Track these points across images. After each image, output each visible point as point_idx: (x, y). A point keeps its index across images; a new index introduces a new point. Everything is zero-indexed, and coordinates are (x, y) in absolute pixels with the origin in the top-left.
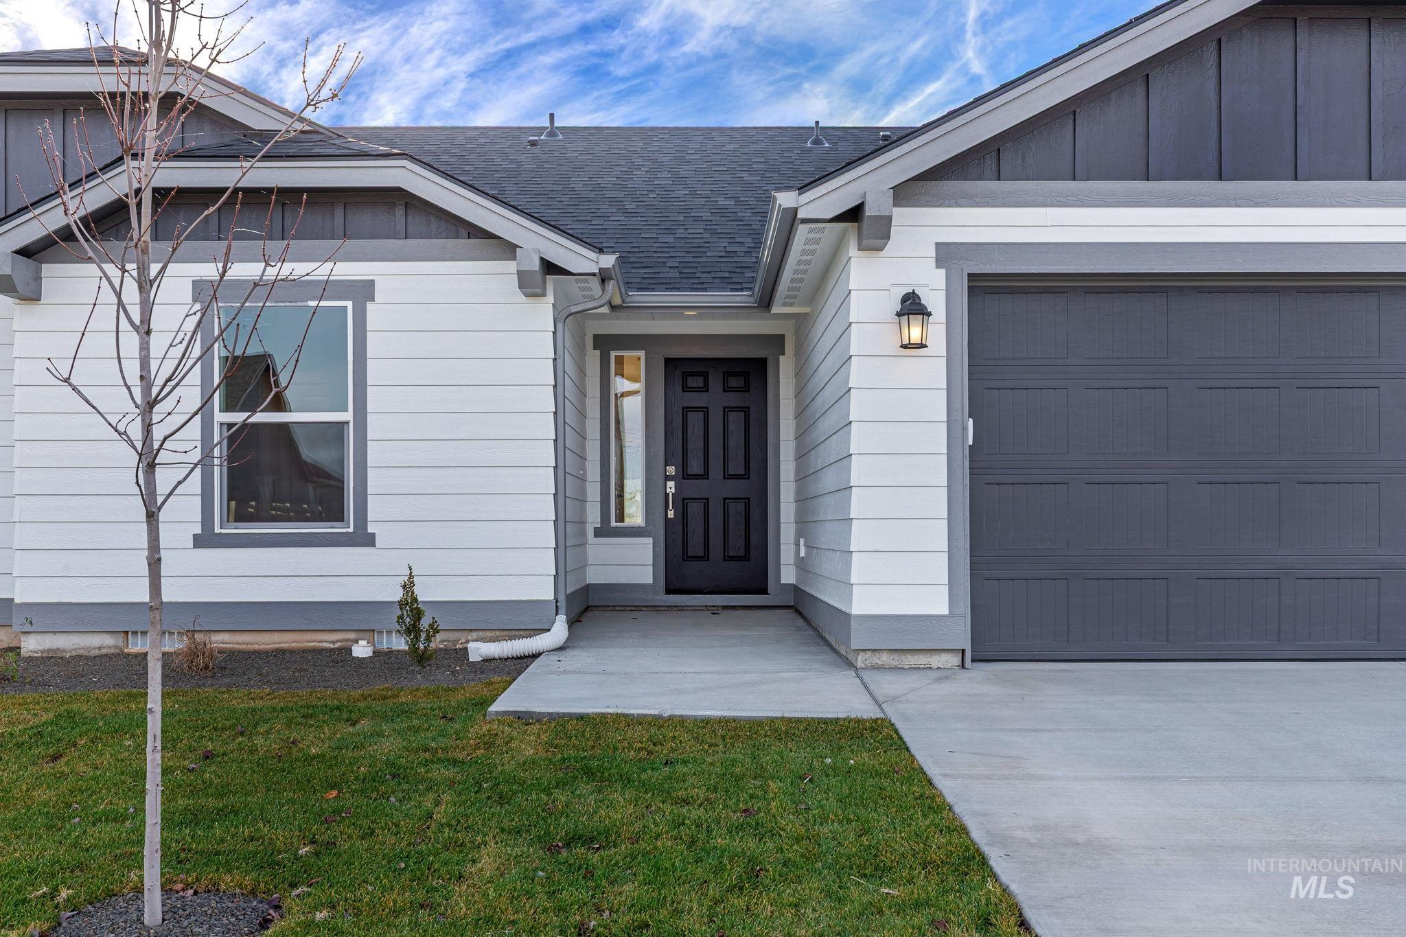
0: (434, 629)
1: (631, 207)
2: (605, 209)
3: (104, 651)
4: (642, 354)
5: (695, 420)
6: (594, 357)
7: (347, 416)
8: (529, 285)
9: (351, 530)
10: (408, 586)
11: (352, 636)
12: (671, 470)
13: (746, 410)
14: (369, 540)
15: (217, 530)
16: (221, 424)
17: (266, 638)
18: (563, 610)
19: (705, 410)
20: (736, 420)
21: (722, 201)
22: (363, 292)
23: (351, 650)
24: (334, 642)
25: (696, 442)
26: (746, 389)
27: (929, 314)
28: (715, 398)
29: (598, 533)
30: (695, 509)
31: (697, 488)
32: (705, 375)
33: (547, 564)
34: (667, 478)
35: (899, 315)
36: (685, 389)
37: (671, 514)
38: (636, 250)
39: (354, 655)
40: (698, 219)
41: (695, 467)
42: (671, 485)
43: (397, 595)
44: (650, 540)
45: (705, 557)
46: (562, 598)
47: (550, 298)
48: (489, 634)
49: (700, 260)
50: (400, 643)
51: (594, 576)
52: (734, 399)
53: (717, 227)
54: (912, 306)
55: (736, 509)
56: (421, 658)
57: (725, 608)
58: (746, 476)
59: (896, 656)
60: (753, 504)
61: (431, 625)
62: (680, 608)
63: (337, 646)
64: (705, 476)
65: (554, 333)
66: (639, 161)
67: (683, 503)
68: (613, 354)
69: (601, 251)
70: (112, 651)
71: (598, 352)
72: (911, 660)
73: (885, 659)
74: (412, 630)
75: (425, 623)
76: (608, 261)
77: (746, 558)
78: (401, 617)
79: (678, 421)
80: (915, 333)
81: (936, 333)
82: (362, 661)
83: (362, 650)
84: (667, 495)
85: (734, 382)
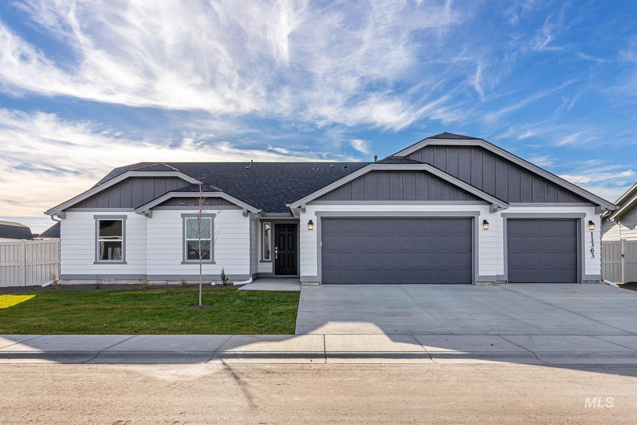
0: (227, 279)
1: (268, 189)
2: (263, 190)
3: (164, 284)
4: (270, 223)
5: (282, 237)
6: (260, 224)
7: (210, 239)
8: (245, 215)
9: (211, 261)
10: (223, 271)
11: (211, 281)
12: (276, 248)
13: (293, 235)
14: (214, 263)
15: (186, 261)
16: (186, 241)
17: (195, 281)
18: (251, 276)
19: (284, 235)
20: (291, 237)
21: (289, 187)
22: (213, 216)
23: (211, 284)
24: (207, 282)
25: (282, 242)
26: (293, 230)
27: (313, 224)
28: (286, 233)
29: (261, 262)
30: (282, 257)
31: (282, 252)
32: (284, 227)
33: (248, 267)
34: (276, 250)
35: (308, 224)
36: (280, 230)
37: (276, 257)
38: (268, 202)
39: (212, 284)
40: (283, 193)
41: (282, 247)
42: (276, 251)
43: (220, 273)
44: (272, 263)
45: (284, 267)
46: (251, 274)
47: (249, 217)
48: (237, 281)
49: (281, 204)
50: (221, 283)
51: (260, 271)
52: (290, 233)
53: (286, 195)
54: (311, 223)
55: (291, 256)
56: (225, 285)
57: (288, 278)
58: (293, 249)
59: (308, 283)
60: (294, 255)
61: (227, 278)
62: (278, 278)
63: (208, 283)
64: (284, 249)
65: (250, 224)
66: (272, 175)
67: (279, 255)
68: (264, 223)
69: (258, 209)
70: (166, 284)
71: (261, 223)
72: (311, 284)
73: (306, 283)
74: (224, 279)
75: (226, 278)
76: (260, 211)
77: (293, 267)
78: (221, 277)
79: (278, 237)
80: (311, 227)
81: (315, 227)
82: (214, 286)
83: (213, 284)
84: (275, 253)
85: (290, 229)
